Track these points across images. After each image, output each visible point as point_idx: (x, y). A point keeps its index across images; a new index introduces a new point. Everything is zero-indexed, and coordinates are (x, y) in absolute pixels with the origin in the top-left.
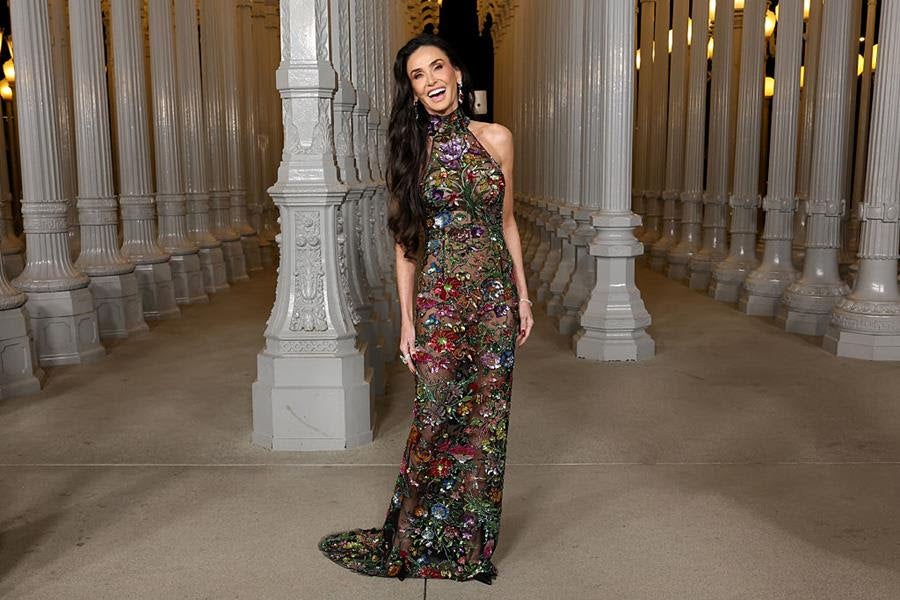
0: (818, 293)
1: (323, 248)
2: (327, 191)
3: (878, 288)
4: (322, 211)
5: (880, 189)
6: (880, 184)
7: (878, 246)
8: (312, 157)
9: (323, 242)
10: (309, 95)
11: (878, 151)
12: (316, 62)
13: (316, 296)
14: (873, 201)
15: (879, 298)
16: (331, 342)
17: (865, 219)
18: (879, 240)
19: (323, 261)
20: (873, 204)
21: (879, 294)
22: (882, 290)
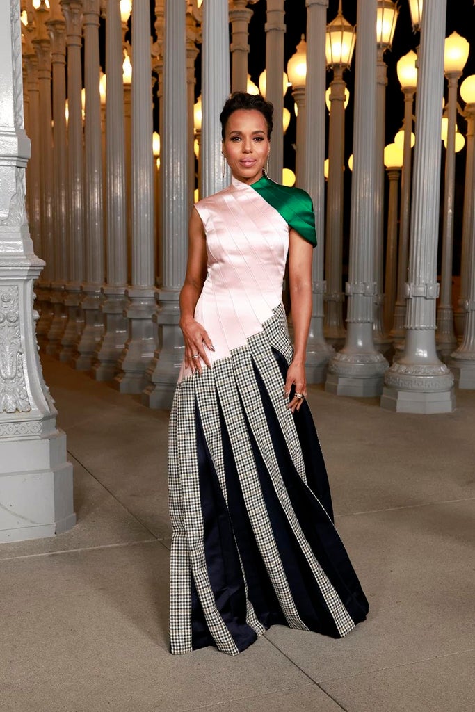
0: (362, 361)
1: (22, 325)
2: (29, 264)
3: (423, 353)
4: (21, 285)
5: (422, 272)
6: (422, 266)
7: (422, 318)
8: (10, 228)
9: (22, 319)
10: (6, 163)
11: (419, 240)
12: (13, 130)
13: (15, 376)
14: (417, 281)
15: (423, 361)
16: (35, 423)
17: (411, 297)
18: (423, 314)
19: (23, 337)
20: (417, 284)
21: (424, 358)
22: (426, 355)
